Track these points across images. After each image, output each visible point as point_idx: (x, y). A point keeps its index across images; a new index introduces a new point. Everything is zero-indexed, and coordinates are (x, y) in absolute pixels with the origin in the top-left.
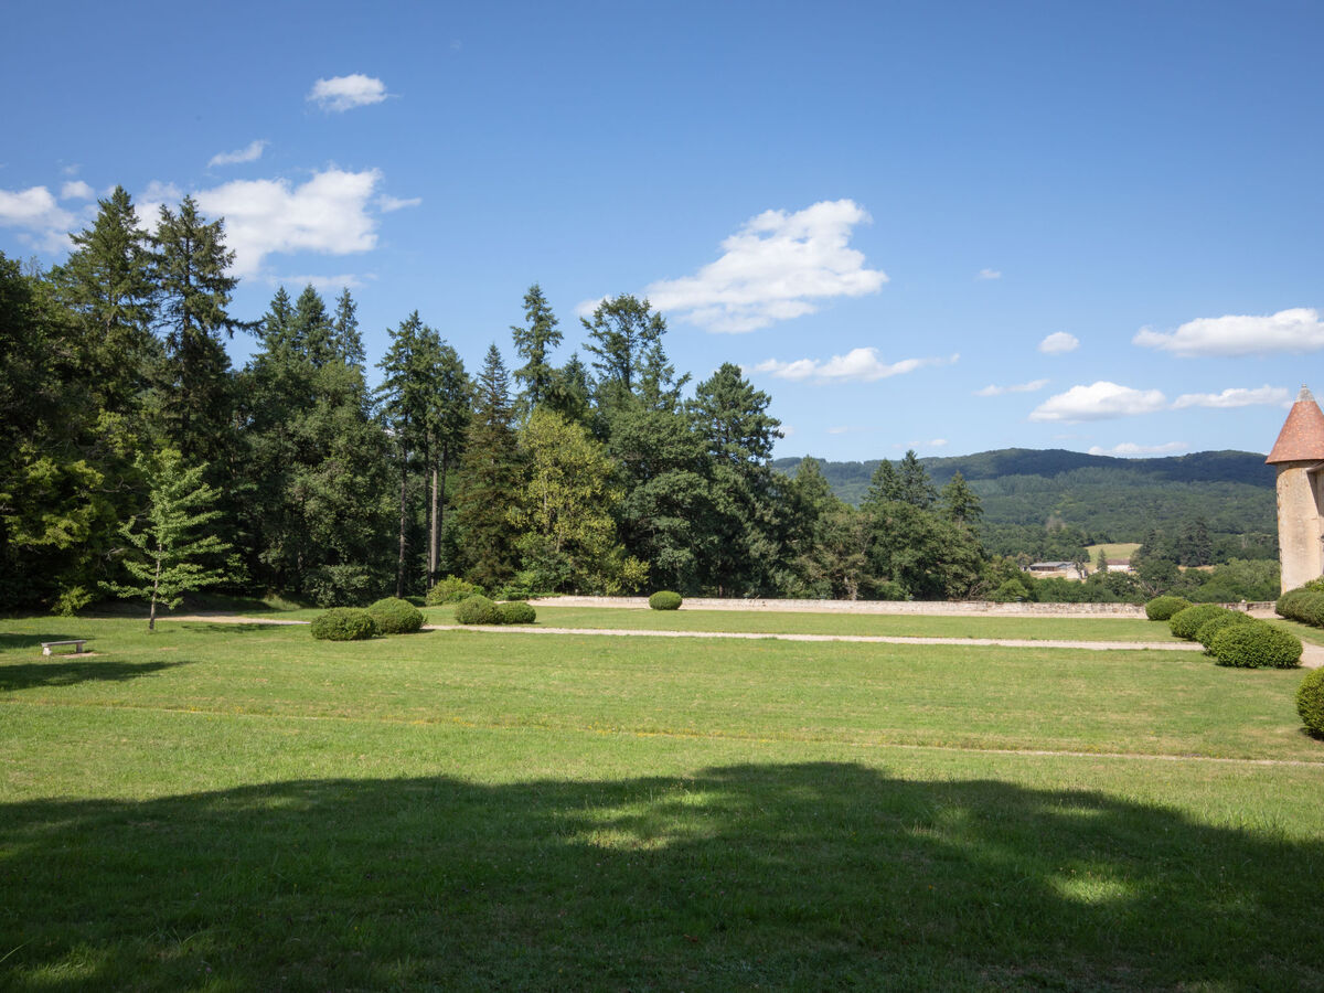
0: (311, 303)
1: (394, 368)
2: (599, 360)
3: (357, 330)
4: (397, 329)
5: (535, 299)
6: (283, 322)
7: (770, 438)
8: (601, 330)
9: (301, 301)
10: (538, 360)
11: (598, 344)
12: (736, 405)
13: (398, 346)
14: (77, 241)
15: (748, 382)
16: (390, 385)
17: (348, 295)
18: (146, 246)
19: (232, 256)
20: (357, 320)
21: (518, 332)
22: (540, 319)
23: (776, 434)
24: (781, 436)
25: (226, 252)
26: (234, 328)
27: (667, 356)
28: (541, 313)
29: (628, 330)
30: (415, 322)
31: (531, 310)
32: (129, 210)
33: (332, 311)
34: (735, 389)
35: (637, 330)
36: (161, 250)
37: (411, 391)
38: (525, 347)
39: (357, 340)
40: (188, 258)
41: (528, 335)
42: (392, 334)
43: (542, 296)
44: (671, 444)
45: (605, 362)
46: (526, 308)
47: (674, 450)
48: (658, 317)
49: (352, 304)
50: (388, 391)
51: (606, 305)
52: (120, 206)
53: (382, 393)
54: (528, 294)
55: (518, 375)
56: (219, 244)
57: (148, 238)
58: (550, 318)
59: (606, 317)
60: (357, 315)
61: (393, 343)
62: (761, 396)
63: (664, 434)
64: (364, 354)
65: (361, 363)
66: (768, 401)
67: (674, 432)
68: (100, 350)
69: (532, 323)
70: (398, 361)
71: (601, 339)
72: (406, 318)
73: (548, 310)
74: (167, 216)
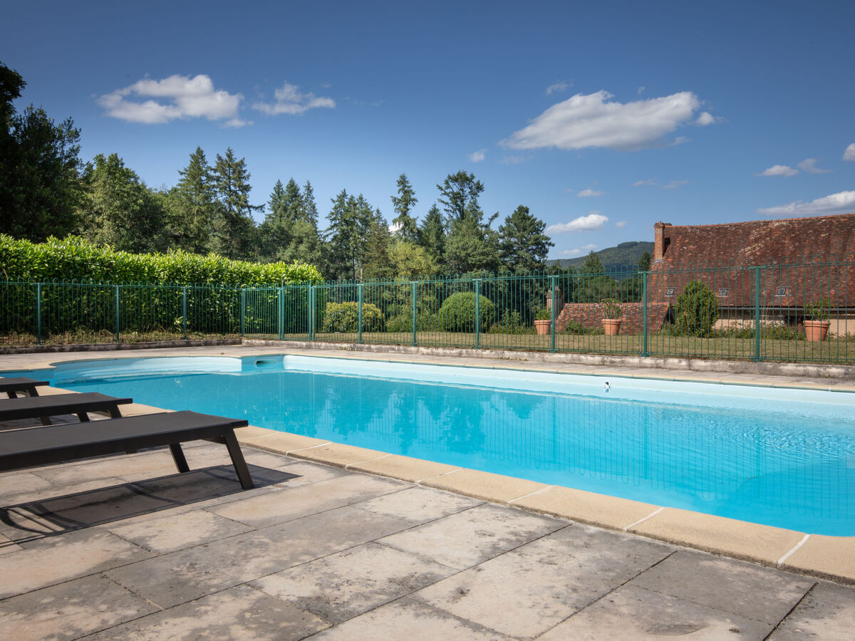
0: (293, 188)
1: (334, 219)
2: (447, 208)
3: (314, 201)
4: (335, 199)
5: (403, 182)
6: (280, 197)
7: (547, 246)
8: (448, 191)
9: (287, 187)
10: (404, 214)
11: (446, 199)
12: (524, 230)
13: (336, 208)
14: (182, 174)
15: (532, 216)
16: (332, 227)
17: (309, 184)
18: (212, 173)
19: (249, 176)
20: (314, 196)
21: (394, 200)
22: (406, 192)
23: (550, 244)
24: (553, 245)
25: (247, 173)
26: (251, 209)
27: (479, 205)
28: (406, 188)
29: (462, 190)
30: (344, 195)
31: (401, 187)
32: (203, 157)
33: (302, 191)
34: (524, 221)
35: (467, 190)
36: (218, 174)
37: (343, 231)
38: (398, 207)
39: (314, 207)
40: (229, 178)
41: (400, 201)
42: (333, 201)
43: (407, 180)
44: (473, 255)
45: (450, 209)
46: (399, 186)
47: (474, 259)
48: (478, 183)
49: (311, 189)
50: (331, 231)
51: (449, 177)
52: (199, 157)
53: (329, 232)
54: (399, 179)
55: (394, 222)
56: (244, 169)
57: (212, 169)
58: (411, 191)
59: (451, 184)
60: (314, 194)
61: (333, 206)
62: (540, 223)
63: (470, 250)
64: (318, 213)
65: (316, 218)
66: (544, 226)
67: (475, 249)
68: (192, 226)
69: (401, 194)
70: (337, 215)
71: (448, 196)
72: (340, 193)
73: (410, 187)
74: (220, 158)
